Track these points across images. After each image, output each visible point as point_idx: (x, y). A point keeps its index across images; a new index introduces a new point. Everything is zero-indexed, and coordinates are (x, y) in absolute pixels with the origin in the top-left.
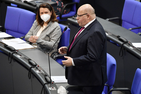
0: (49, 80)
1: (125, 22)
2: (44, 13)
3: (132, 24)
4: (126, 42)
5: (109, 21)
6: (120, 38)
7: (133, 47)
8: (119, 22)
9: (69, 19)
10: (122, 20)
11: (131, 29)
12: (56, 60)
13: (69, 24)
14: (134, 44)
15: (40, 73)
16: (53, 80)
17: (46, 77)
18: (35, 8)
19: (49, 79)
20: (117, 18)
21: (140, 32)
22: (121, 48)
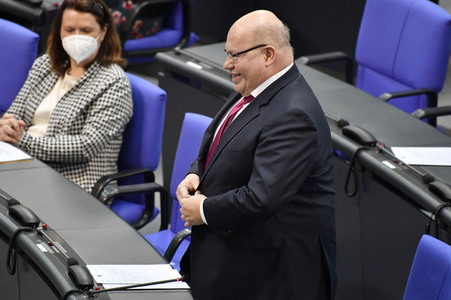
0: (83, 281)
1: (368, 71)
2: (77, 31)
3: (392, 77)
4: (370, 145)
5: (309, 64)
6: (347, 127)
7: (396, 162)
8: (347, 70)
9: (161, 55)
10: (357, 64)
11: (388, 95)
12: (111, 207)
13: (161, 74)
14: (399, 152)
15: (51, 252)
16: (98, 280)
17: (73, 267)
18: (38, 12)
19: (85, 277)
20: (338, 54)
21: (423, 108)
22: (353, 165)
